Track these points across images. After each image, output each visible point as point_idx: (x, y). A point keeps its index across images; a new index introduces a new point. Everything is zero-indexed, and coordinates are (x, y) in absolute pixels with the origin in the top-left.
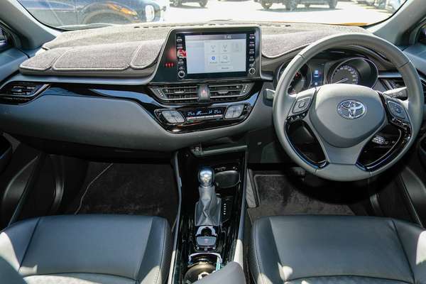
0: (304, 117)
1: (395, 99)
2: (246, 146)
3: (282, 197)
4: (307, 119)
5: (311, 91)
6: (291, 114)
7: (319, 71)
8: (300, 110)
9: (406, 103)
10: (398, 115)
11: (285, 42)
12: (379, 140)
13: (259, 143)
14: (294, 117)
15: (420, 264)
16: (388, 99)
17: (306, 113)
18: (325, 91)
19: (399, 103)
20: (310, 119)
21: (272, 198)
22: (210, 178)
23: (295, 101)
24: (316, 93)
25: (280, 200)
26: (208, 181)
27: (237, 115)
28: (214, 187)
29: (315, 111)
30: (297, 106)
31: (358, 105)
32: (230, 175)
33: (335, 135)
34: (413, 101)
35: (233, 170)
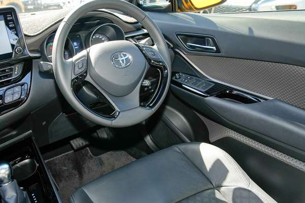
0: (85, 77)
1: (148, 46)
2: (31, 131)
3: (76, 172)
4: (88, 79)
5: (84, 53)
6: (74, 77)
7: (77, 43)
8: (80, 71)
9: (155, 47)
10: (154, 57)
11: (41, 21)
12: (147, 83)
13: (44, 123)
14: (77, 78)
15: (210, 169)
16: (143, 47)
17: (86, 72)
18: (94, 51)
19: (151, 48)
20: (91, 77)
21: (67, 177)
22: (7, 172)
23: (73, 64)
24: (88, 53)
25: (75, 175)
26: (6, 176)
27: (16, 97)
28: (15, 181)
29: (94, 69)
30: (77, 69)
31: (125, 55)
32: (26, 165)
33: (116, 85)
34: (158, 45)
35: (27, 159)
